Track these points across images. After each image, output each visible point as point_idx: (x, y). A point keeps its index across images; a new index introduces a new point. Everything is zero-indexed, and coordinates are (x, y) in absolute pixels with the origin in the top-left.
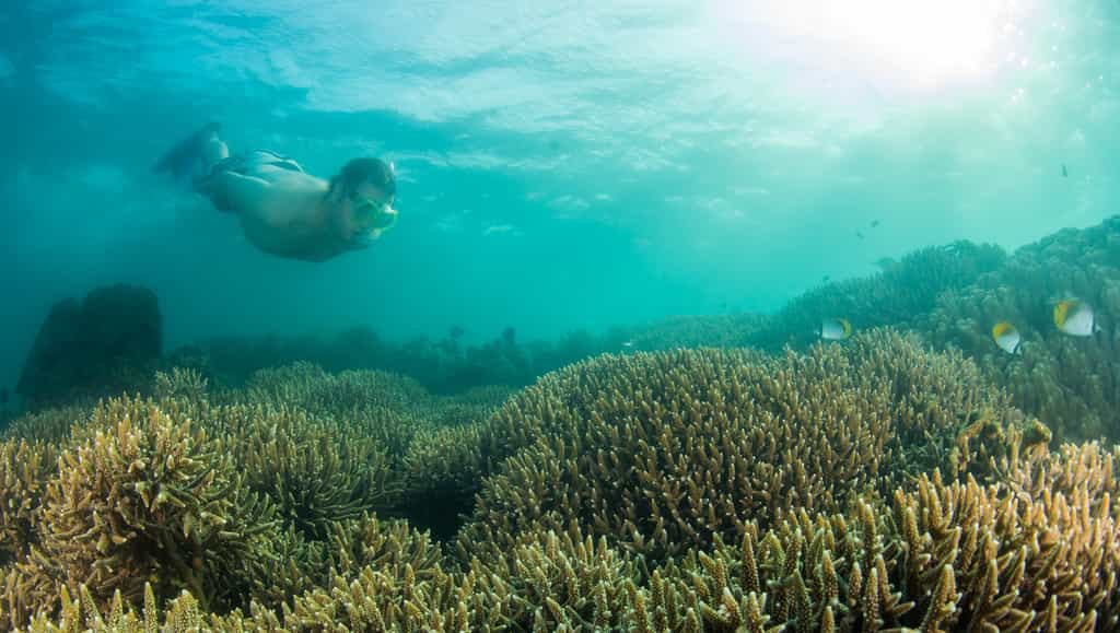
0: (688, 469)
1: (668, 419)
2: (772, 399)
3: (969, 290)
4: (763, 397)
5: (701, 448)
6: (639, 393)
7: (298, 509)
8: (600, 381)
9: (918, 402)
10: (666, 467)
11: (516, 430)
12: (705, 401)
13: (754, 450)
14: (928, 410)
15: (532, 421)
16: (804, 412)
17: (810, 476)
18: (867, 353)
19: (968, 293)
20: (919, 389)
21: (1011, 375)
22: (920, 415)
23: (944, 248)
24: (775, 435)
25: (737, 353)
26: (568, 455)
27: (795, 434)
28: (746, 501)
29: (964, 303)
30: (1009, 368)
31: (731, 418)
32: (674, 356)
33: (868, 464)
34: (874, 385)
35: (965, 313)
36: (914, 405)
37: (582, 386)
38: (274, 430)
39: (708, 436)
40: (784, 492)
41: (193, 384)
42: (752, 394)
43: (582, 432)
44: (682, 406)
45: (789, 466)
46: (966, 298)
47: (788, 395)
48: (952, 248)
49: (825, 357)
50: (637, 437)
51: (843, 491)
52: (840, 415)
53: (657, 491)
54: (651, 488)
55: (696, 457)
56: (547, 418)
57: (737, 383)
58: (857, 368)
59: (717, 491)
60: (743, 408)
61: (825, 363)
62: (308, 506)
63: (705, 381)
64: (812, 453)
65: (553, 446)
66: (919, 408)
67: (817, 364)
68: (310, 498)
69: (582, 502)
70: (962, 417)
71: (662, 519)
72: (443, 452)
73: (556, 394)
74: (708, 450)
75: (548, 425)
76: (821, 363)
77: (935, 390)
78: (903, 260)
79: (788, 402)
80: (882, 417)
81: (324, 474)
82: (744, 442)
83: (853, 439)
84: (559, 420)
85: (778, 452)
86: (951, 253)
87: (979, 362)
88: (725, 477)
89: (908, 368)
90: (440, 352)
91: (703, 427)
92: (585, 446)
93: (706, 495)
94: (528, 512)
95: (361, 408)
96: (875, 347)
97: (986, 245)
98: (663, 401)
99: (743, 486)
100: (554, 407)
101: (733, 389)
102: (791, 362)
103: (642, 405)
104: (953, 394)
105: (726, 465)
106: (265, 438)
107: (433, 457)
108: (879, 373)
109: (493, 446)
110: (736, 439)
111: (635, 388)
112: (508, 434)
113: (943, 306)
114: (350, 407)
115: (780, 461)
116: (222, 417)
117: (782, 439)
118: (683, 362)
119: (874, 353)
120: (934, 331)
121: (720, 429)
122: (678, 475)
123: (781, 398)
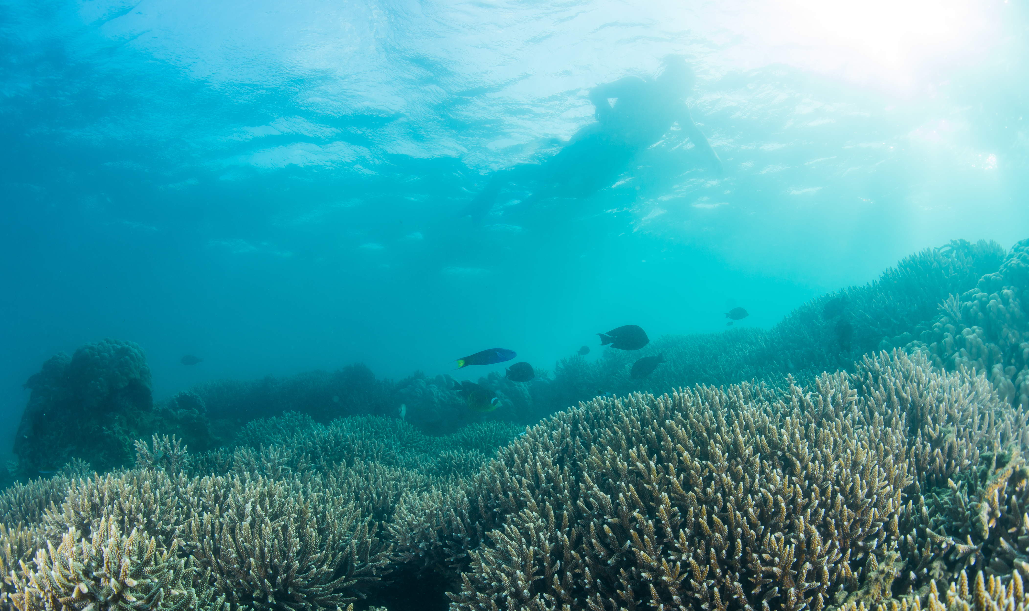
0: (689, 546)
1: (666, 485)
2: (779, 453)
3: (971, 295)
4: (768, 450)
5: (703, 521)
6: (633, 452)
7: (275, 595)
8: (592, 430)
9: (934, 435)
10: (665, 540)
11: (505, 494)
12: (707, 460)
13: (762, 517)
14: (947, 445)
15: (520, 482)
16: (815, 467)
17: (825, 542)
18: (876, 379)
19: (969, 298)
20: (935, 420)
21: (1022, 384)
22: (938, 450)
23: (939, 249)
24: (784, 497)
25: (736, 393)
26: (559, 526)
27: (807, 494)
28: (756, 579)
29: (967, 309)
30: (1020, 377)
31: (736, 478)
32: (670, 401)
33: (886, 519)
34: (888, 423)
35: (970, 320)
36: (930, 439)
37: (573, 437)
38: (249, 507)
39: (711, 503)
40: (797, 566)
41: (173, 451)
42: (757, 450)
43: (575, 495)
44: (682, 468)
45: (802, 535)
46: (969, 303)
47: (797, 448)
48: (948, 248)
49: (833, 391)
50: (632, 506)
51: (860, 555)
52: (855, 464)
53: (657, 573)
54: (651, 569)
55: (697, 528)
56: (536, 477)
57: (740, 436)
58: (867, 400)
59: (722, 569)
60: (748, 464)
61: (833, 398)
62: (286, 591)
63: (705, 434)
64: (826, 514)
65: (544, 514)
66: (937, 443)
67: (825, 400)
68: (287, 583)
69: (576, 583)
70: (988, 460)
71: (662, 605)
72: (430, 517)
73: (546, 449)
74: (710, 522)
75: (538, 485)
76: (829, 399)
77: (951, 419)
78: (900, 265)
79: (797, 456)
80: (897, 458)
81: (302, 554)
82: (750, 510)
83: (869, 495)
84: (549, 479)
85: (788, 516)
86: (947, 254)
87: (990, 376)
88: (732, 551)
89: (921, 396)
90: (434, 389)
91: (705, 493)
92: (577, 514)
93: (712, 575)
94: (517, 594)
95: (350, 464)
96: (884, 373)
97: (981, 243)
98: (660, 460)
99: (751, 562)
100: (544, 465)
101: (735, 442)
102: (795, 399)
103: (637, 466)
104: (969, 420)
105: (731, 537)
106: (241, 516)
107: (419, 525)
108: (890, 405)
109: (482, 509)
110: (740, 506)
111: (630, 445)
112: (497, 498)
113: (945, 313)
114: (338, 461)
115: (791, 528)
116: (198, 491)
117: (793, 501)
118: (680, 410)
119: (884, 380)
120: (939, 342)
121: (724, 495)
122: (679, 551)
123: (790, 450)
